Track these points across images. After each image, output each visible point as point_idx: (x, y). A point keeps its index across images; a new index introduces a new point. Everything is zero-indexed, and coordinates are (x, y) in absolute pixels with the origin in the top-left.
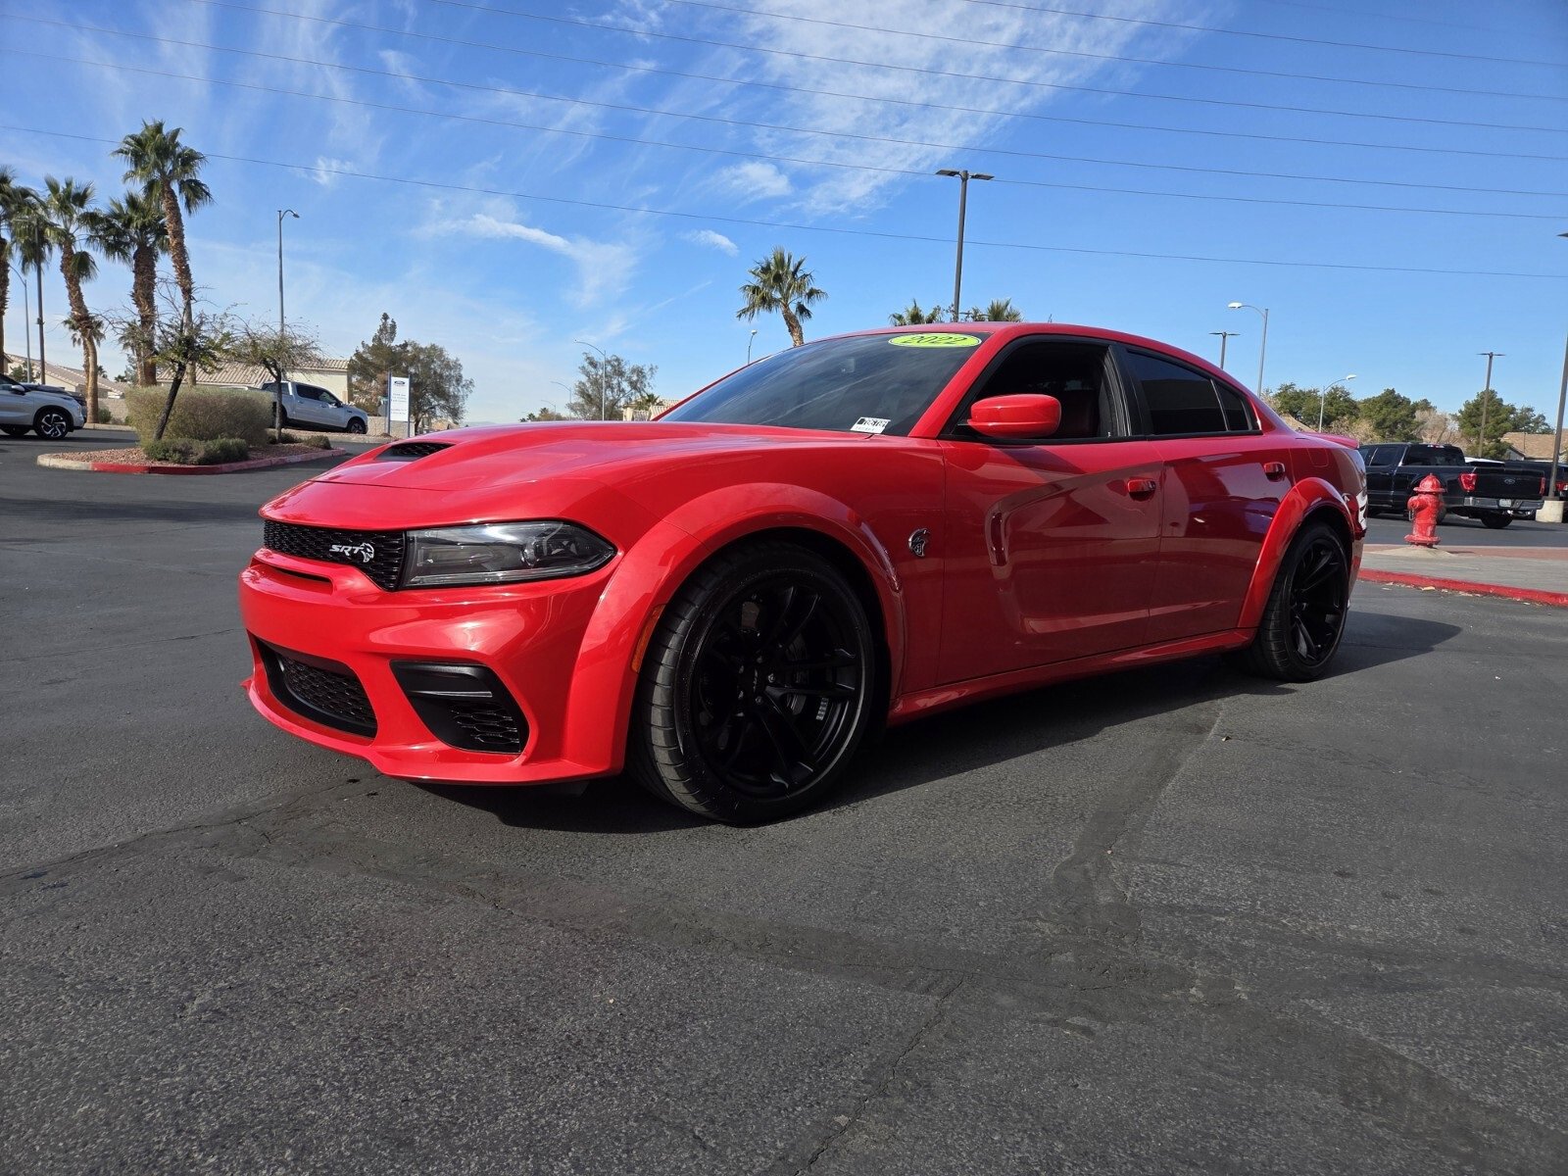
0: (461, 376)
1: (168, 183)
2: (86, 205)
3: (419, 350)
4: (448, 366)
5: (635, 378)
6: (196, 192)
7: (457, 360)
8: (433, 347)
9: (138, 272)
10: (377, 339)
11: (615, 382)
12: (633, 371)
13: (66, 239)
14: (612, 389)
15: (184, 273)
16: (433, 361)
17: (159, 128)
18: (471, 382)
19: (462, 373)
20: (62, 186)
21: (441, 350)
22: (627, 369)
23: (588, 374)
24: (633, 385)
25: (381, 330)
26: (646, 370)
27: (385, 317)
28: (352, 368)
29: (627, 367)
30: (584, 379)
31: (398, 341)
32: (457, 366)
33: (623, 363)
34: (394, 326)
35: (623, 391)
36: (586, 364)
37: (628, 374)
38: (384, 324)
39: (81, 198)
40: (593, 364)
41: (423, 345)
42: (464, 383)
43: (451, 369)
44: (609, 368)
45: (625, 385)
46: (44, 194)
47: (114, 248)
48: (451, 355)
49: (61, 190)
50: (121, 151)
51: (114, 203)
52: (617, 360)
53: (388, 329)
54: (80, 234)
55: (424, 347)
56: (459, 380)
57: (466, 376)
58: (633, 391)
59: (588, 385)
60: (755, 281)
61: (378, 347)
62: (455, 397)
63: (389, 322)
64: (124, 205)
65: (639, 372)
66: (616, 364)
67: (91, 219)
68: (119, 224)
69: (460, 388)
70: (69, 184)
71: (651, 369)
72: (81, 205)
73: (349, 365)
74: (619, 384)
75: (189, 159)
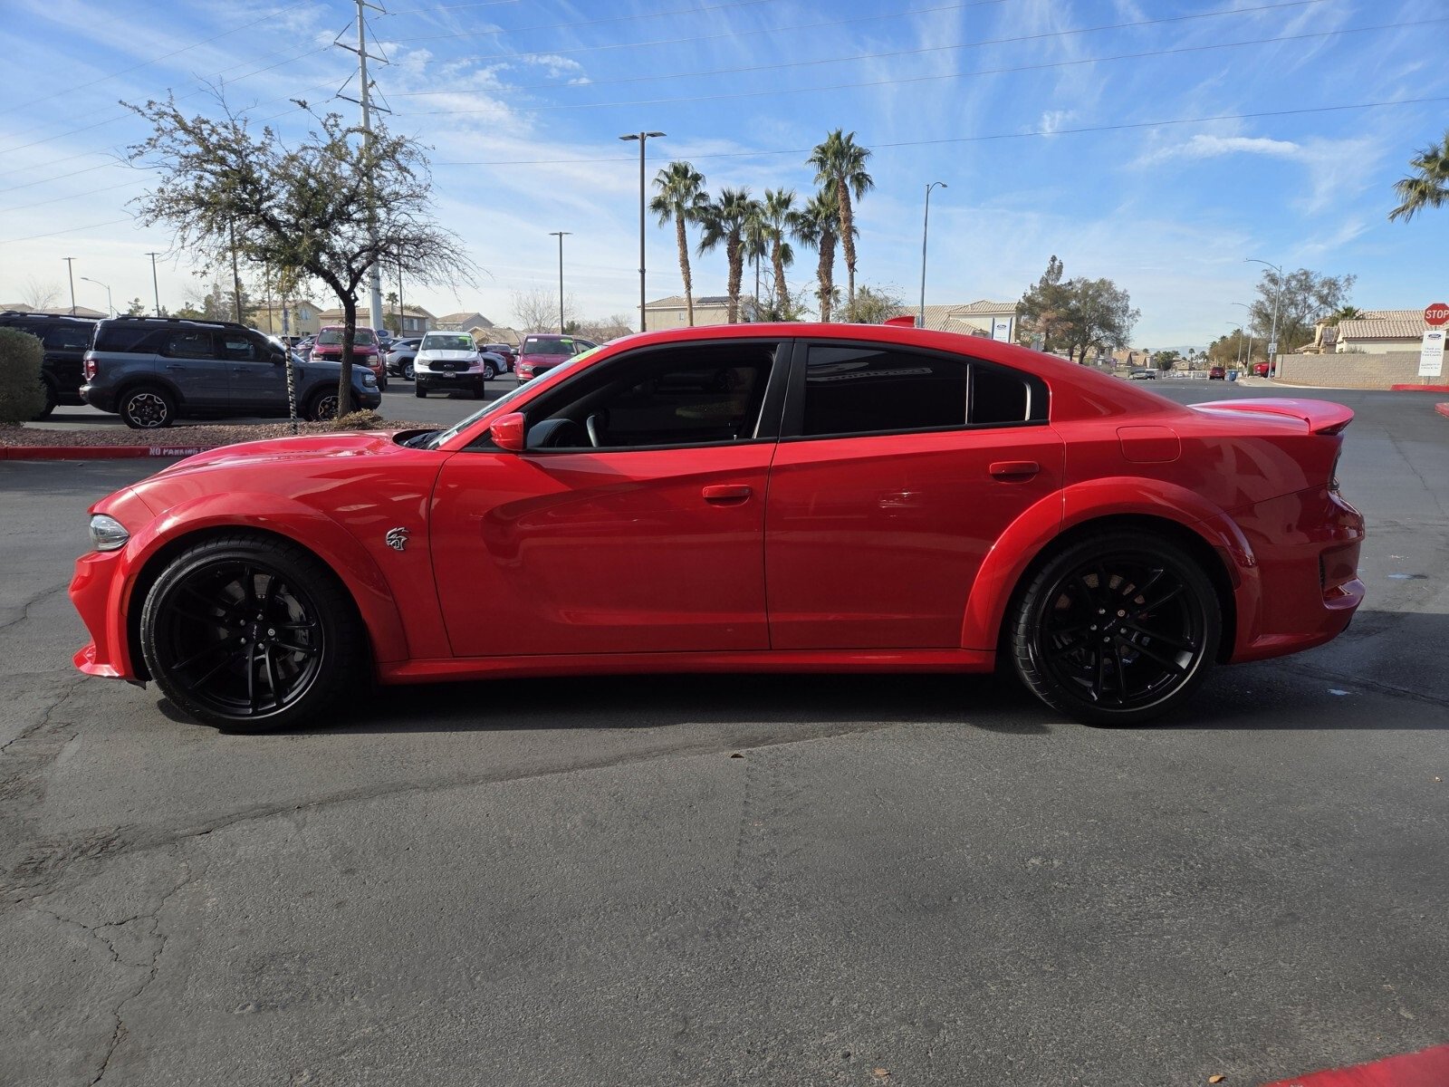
0: (1127, 307)
1: (843, 179)
2: (790, 207)
3: (1087, 285)
4: (1115, 297)
5: (1325, 291)
6: (862, 181)
7: (1125, 291)
8: (1103, 282)
9: (822, 254)
10: (1045, 281)
11: (1300, 298)
12: (1324, 284)
13: (777, 235)
14: (1296, 306)
15: (850, 250)
16: (1101, 295)
17: (838, 136)
18: (1137, 312)
19: (1129, 303)
20: (775, 195)
21: (1110, 284)
22: (1317, 282)
23: (1267, 293)
24: (1323, 300)
25: (1049, 272)
26: (1341, 282)
27: (1054, 259)
28: (1021, 310)
29: (1316, 280)
30: (1262, 298)
31: (1063, 281)
32: (1125, 297)
33: (1312, 276)
34: (1061, 267)
35: (1309, 306)
36: (1266, 282)
37: (1317, 287)
38: (1052, 266)
39: (785, 203)
40: (1274, 280)
41: (1093, 280)
42: (1130, 313)
43: (1118, 301)
44: (1294, 283)
45: (1313, 301)
46: (764, 202)
47: (807, 237)
48: (1119, 287)
49: (774, 198)
50: (811, 160)
51: (810, 202)
52: (1306, 273)
53: (1055, 270)
54: (787, 230)
55: (1093, 282)
56: (1125, 311)
57: (1132, 306)
58: (1322, 306)
59: (1267, 304)
60: (1417, 174)
61: (1046, 287)
62: (1120, 328)
63: (1057, 263)
64: (817, 203)
65: (1332, 284)
66: (1303, 278)
67: (793, 217)
68: (811, 217)
69: (1126, 318)
70: (780, 193)
71: (1348, 280)
72: (787, 208)
73: (1017, 308)
74: (1305, 300)
75: (858, 157)
